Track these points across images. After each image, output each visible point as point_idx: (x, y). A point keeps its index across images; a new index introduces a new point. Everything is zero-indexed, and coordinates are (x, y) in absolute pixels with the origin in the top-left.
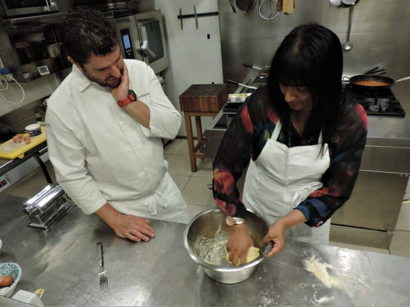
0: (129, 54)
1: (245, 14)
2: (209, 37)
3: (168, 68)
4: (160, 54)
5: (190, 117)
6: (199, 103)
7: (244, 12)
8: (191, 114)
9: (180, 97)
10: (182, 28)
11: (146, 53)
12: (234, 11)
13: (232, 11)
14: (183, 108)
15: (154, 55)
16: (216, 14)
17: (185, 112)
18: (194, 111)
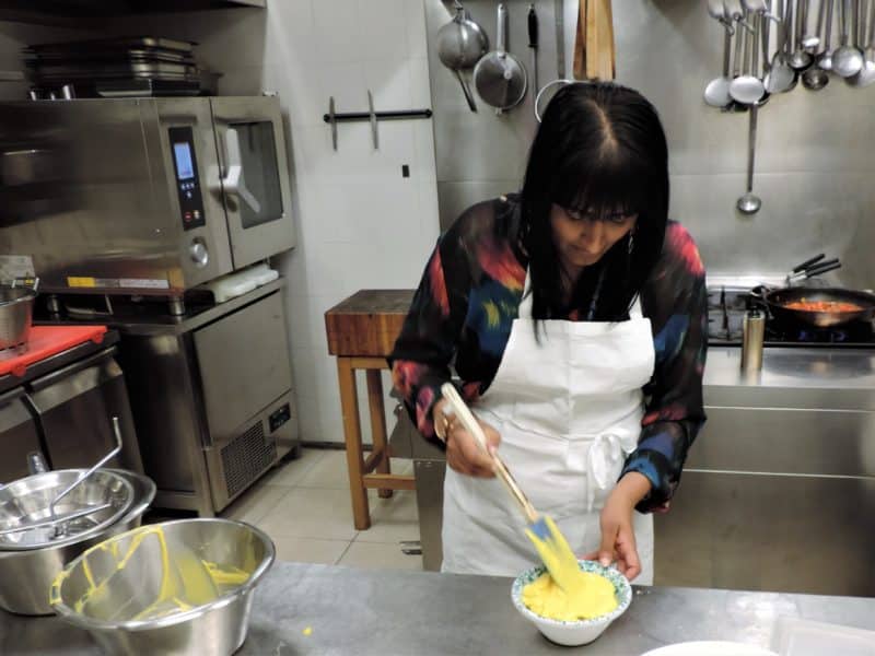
0: (189, 195)
1: (498, 115)
2: (406, 171)
3: (292, 249)
4: (274, 210)
5: (353, 371)
6: (379, 333)
7: (498, 110)
8: (355, 362)
9: (326, 315)
10: (335, 147)
11: (235, 199)
12: (473, 108)
13: (467, 108)
14: (335, 345)
15: (256, 206)
16: (427, 114)
17: (340, 356)
18: (365, 356)
